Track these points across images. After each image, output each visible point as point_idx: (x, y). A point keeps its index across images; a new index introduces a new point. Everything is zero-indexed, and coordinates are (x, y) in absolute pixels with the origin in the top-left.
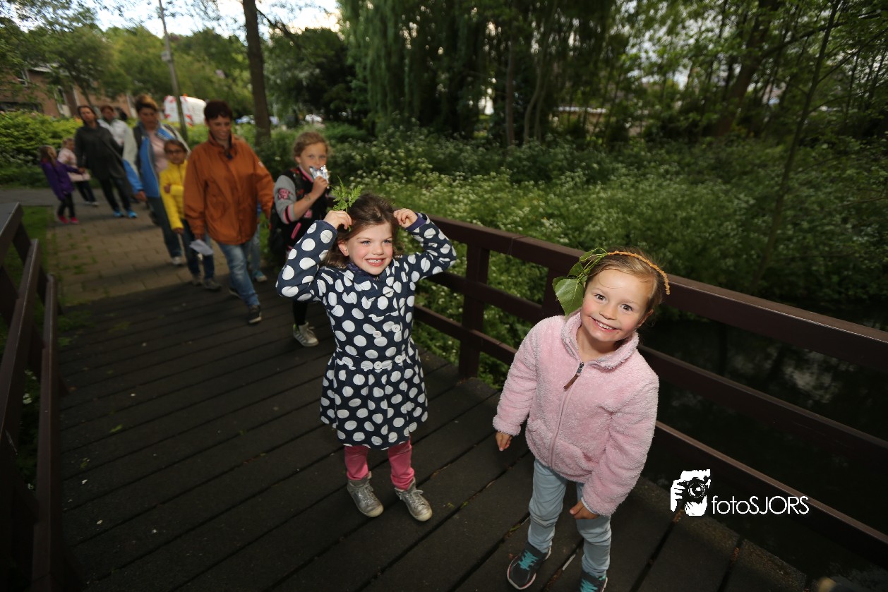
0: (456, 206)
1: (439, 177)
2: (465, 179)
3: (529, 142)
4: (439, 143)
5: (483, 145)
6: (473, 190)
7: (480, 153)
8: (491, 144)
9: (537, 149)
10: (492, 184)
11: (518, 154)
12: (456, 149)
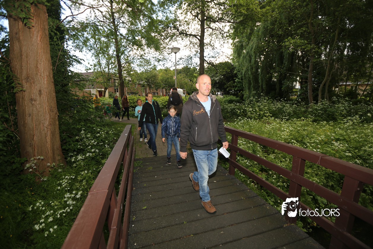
0: (283, 133)
1: (275, 119)
2: (287, 120)
3: (322, 101)
4: (273, 103)
5: (296, 104)
6: (292, 126)
7: (294, 107)
8: (300, 103)
9: (327, 105)
10: (302, 123)
11: (316, 108)
12: (281, 106)
